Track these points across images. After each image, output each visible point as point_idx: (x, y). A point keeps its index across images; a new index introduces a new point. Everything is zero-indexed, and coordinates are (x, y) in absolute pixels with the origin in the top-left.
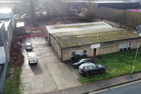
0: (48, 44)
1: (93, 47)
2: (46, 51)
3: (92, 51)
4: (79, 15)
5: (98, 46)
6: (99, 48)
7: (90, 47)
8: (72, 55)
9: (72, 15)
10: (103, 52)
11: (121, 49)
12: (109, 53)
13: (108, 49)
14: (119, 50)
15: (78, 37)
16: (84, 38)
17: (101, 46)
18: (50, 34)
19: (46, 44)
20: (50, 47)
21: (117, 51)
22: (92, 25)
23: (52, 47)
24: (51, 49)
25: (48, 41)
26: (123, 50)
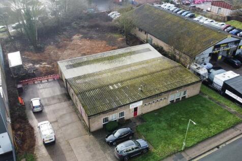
0: (65, 94)
3: (131, 111)
5: (139, 104)
8: (103, 123)
10: (148, 109)
11: (172, 102)
14: (170, 103)
20: (68, 102)
23: (72, 100)
24: (71, 107)
25: (65, 87)
26: (175, 101)
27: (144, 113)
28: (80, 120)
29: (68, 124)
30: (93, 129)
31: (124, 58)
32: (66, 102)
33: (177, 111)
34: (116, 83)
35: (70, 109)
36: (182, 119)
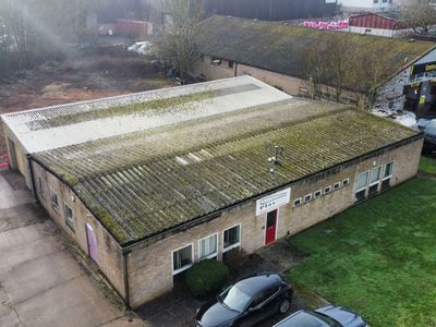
0: (28, 206)
1: (263, 207)
2: (29, 254)
3: (260, 226)
4: (130, 48)
5: (282, 199)
6: (288, 206)
7: (254, 210)
8: (175, 269)
9: (102, 51)
10: (303, 219)
11: (360, 195)
12: (321, 219)
13: (318, 201)
14: (356, 200)
15: (182, 161)
16: (208, 164)
17: (292, 197)
18: (31, 158)
19: (17, 209)
20: (41, 226)
21: (349, 205)
22: (212, 94)
23: (53, 220)
24: (51, 238)
25: (26, 188)
26: (367, 194)
27: (293, 230)
28: (89, 274)
29: (42, 292)
30: (138, 298)
31: (196, 103)
32: (31, 226)
33: (387, 217)
34: (195, 150)
35: (49, 244)
36: (417, 234)
